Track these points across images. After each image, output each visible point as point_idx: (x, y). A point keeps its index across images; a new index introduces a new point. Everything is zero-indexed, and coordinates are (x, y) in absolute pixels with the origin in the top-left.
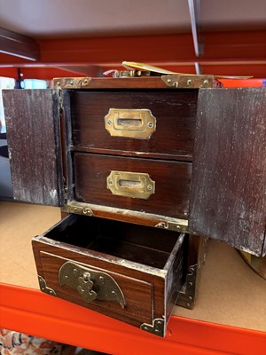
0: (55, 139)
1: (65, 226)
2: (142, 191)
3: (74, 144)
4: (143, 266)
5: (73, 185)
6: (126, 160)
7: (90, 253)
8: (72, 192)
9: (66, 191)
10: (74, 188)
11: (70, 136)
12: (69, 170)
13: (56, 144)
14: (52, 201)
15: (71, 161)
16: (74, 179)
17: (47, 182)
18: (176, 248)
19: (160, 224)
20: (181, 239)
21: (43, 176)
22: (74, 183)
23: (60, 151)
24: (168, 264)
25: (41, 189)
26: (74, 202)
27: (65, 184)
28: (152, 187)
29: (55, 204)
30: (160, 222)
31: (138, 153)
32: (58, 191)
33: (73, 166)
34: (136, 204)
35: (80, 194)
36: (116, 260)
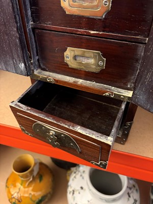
0: (15, 18)
1: (35, 90)
2: (94, 67)
3: (34, 21)
4: (94, 132)
5: (37, 58)
6: (81, 38)
7: (53, 119)
8: (37, 63)
9: (32, 64)
10: (38, 60)
11: (29, 13)
12: (32, 45)
13: (16, 23)
14: (21, 71)
15: (33, 37)
16: (37, 53)
17: (16, 56)
18: (120, 115)
19: (107, 94)
20: (123, 107)
21: (11, 51)
22: (37, 55)
23: (22, 29)
24: (114, 130)
25: (12, 62)
26: (39, 70)
27: (30, 57)
28: (102, 63)
29: (24, 74)
30: (107, 92)
31: (92, 32)
32: (25, 65)
33: (35, 42)
34: (89, 75)
35: (44, 65)
36: (73, 126)
